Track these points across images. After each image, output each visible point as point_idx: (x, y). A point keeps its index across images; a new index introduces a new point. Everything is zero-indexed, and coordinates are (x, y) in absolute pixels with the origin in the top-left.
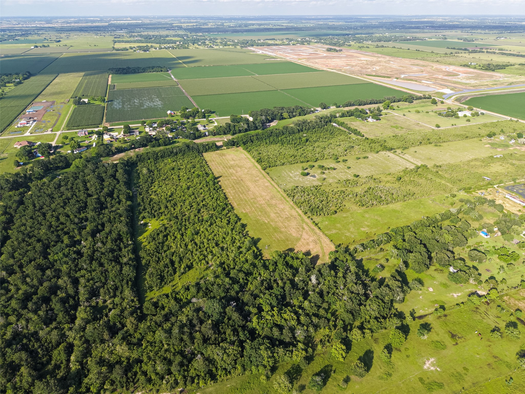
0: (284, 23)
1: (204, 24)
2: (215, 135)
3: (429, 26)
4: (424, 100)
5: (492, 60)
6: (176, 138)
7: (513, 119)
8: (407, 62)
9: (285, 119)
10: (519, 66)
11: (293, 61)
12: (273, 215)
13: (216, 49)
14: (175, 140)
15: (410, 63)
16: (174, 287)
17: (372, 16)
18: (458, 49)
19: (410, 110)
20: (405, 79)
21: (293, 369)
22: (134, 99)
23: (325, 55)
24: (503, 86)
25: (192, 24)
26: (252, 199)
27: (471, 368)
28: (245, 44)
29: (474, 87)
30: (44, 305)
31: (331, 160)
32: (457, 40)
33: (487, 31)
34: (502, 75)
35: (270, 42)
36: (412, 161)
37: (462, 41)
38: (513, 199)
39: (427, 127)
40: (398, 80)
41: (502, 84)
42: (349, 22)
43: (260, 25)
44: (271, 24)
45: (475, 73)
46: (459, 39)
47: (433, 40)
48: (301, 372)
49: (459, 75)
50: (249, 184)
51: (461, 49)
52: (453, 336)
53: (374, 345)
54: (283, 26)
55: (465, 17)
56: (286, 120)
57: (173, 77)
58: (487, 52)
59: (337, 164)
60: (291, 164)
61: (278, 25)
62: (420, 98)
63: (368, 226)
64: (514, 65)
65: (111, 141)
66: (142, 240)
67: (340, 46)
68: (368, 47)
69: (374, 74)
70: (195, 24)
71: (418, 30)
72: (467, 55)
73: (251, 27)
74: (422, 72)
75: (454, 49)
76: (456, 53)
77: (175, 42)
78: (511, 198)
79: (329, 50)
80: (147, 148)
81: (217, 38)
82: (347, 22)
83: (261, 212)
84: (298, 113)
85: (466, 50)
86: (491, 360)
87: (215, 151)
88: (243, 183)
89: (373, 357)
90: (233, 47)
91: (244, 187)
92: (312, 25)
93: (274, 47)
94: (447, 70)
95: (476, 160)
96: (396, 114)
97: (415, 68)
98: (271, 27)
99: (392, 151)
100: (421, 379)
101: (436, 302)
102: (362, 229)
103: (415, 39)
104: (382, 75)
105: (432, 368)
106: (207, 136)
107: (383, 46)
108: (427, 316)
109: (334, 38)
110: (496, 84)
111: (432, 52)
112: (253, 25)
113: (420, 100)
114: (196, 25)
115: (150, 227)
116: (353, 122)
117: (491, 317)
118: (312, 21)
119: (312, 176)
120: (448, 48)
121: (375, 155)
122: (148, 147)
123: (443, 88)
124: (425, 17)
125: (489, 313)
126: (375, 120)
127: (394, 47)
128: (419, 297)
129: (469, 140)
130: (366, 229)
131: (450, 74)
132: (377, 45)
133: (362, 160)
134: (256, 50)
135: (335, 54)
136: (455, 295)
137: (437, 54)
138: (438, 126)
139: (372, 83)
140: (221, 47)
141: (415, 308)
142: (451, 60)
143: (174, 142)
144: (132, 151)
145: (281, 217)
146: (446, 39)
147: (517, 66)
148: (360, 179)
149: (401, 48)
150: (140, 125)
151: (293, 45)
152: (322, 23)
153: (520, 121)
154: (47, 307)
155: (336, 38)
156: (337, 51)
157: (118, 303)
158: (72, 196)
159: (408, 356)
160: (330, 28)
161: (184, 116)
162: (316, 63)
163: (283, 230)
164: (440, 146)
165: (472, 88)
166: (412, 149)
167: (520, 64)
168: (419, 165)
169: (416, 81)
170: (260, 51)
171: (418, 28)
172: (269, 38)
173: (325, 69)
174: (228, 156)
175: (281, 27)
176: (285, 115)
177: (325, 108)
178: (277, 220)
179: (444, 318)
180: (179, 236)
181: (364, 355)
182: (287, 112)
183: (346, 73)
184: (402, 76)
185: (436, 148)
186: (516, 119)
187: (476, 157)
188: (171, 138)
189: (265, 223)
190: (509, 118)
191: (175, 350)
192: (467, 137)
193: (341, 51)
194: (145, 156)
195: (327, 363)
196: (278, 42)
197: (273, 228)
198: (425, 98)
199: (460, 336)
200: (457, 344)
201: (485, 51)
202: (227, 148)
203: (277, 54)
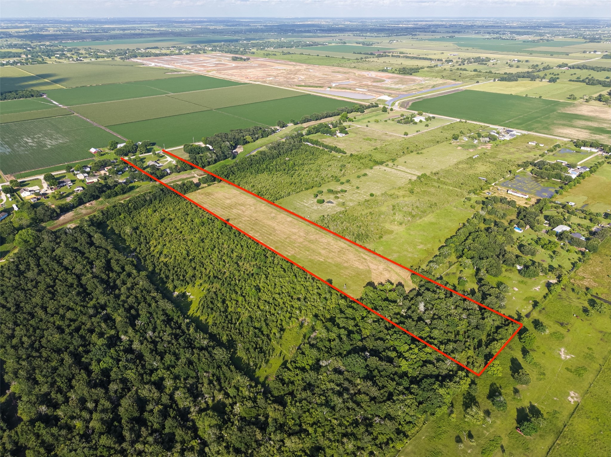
0: (152, 27)
1: (42, 29)
2: (179, 172)
3: (319, 30)
4: (373, 108)
5: (402, 64)
6: (131, 182)
7: (462, 120)
8: (327, 69)
9: (249, 142)
10: (428, 69)
11: (201, 73)
12: (323, 252)
13: (88, 63)
14: (131, 185)
15: (330, 71)
16: (282, 357)
17: (250, 18)
18: (365, 54)
19: (369, 120)
20: (336, 87)
21: (466, 399)
22: (22, 138)
23: (234, 65)
24: (428, 89)
25: (24, 30)
26: (286, 238)
27: (592, 347)
28: (123, 54)
29: (406, 91)
30: (143, 429)
31: (333, 182)
32: (355, 45)
33: (376, 34)
34: (421, 78)
35: (154, 51)
36: (409, 171)
37: (361, 45)
38: (515, 194)
39: (396, 136)
40: (332, 90)
41: (427, 87)
42: (230, 26)
43: (124, 30)
44: (139, 28)
45: (397, 77)
46: (357, 43)
47: (333, 44)
48: (475, 399)
49: (385, 81)
50: (270, 223)
51: (367, 54)
52: (562, 324)
53: (512, 352)
54: (154, 30)
55: (345, 20)
56: (250, 144)
57: (54, 102)
58: (392, 56)
59: (343, 186)
60: (297, 193)
61: (148, 30)
62: (369, 107)
63: (421, 243)
64: (423, 68)
65: (38, 199)
66: (195, 314)
67: (243, 53)
68: (275, 55)
69: (303, 84)
70: (27, 30)
71: (311, 34)
72: (375, 59)
73: (113, 32)
74: (348, 79)
75: (361, 53)
76: (366, 58)
77: (18, 55)
78: (513, 193)
79: (235, 59)
80: (99, 200)
81: (79, 48)
82: (228, 26)
83: (308, 251)
84: (260, 135)
85: (372, 54)
86: (600, 335)
87: (195, 190)
88: (261, 223)
89: (520, 364)
90: (110, 59)
91: (266, 227)
92: (190, 30)
93: (165, 58)
94: (370, 75)
95: (460, 162)
96: (359, 126)
97: (340, 76)
98: (137, 32)
99: (384, 164)
100: (567, 369)
101: (527, 299)
102: (419, 247)
103: (315, 44)
104: (311, 84)
105: (568, 357)
106: (169, 174)
107: (289, 53)
108: (531, 314)
109: (229, 45)
110: (422, 88)
111: (343, 58)
112: (114, 29)
113: (370, 109)
114: (30, 31)
115: (191, 297)
116: (324, 138)
117: (574, 300)
118: (187, 25)
119: (328, 202)
120: (354, 53)
121: (372, 171)
122: (101, 199)
123: (380, 96)
124: (307, 19)
125: (571, 297)
126: (344, 135)
127: (302, 54)
128: (512, 298)
129: (441, 145)
130: (421, 247)
131: (376, 80)
132: (283, 52)
133: (363, 178)
134: (145, 62)
135: (245, 64)
136: (537, 289)
137: (349, 60)
138: (406, 134)
139: (310, 94)
140: (93, 60)
141: (517, 309)
142: (366, 65)
143: (132, 188)
144: (81, 207)
145: (333, 252)
146: (345, 43)
147: (426, 69)
148: (377, 198)
149: (309, 55)
150: (65, 171)
151: (187, 54)
152: (200, 27)
153: (468, 121)
154: (147, 430)
155: (233, 46)
156: (245, 60)
157: (235, 395)
158: (54, 282)
159: (544, 353)
160: (214, 32)
161: (122, 153)
162: (232, 75)
163: (346, 265)
164: (421, 153)
165: (405, 93)
166: (401, 160)
167: (428, 67)
168: (420, 174)
169: (350, 89)
170: (152, 63)
171: (309, 31)
172: (150, 47)
173: (247, 81)
174: (216, 195)
175: (152, 32)
176: (248, 138)
177: (284, 127)
178: (331, 255)
179: (543, 311)
180: (240, 299)
181: (512, 364)
182: (250, 135)
183: (273, 85)
184: (334, 85)
185: (419, 156)
186: (464, 121)
187: (459, 160)
188: (125, 183)
189: (322, 262)
190: (458, 120)
191: (348, 421)
192: (438, 142)
193: (248, 59)
194: (112, 210)
195: (489, 383)
196: (164, 51)
197: (334, 265)
198: (373, 107)
199: (566, 323)
200: (569, 330)
201: (390, 54)
202: (209, 185)
203: (175, 66)
